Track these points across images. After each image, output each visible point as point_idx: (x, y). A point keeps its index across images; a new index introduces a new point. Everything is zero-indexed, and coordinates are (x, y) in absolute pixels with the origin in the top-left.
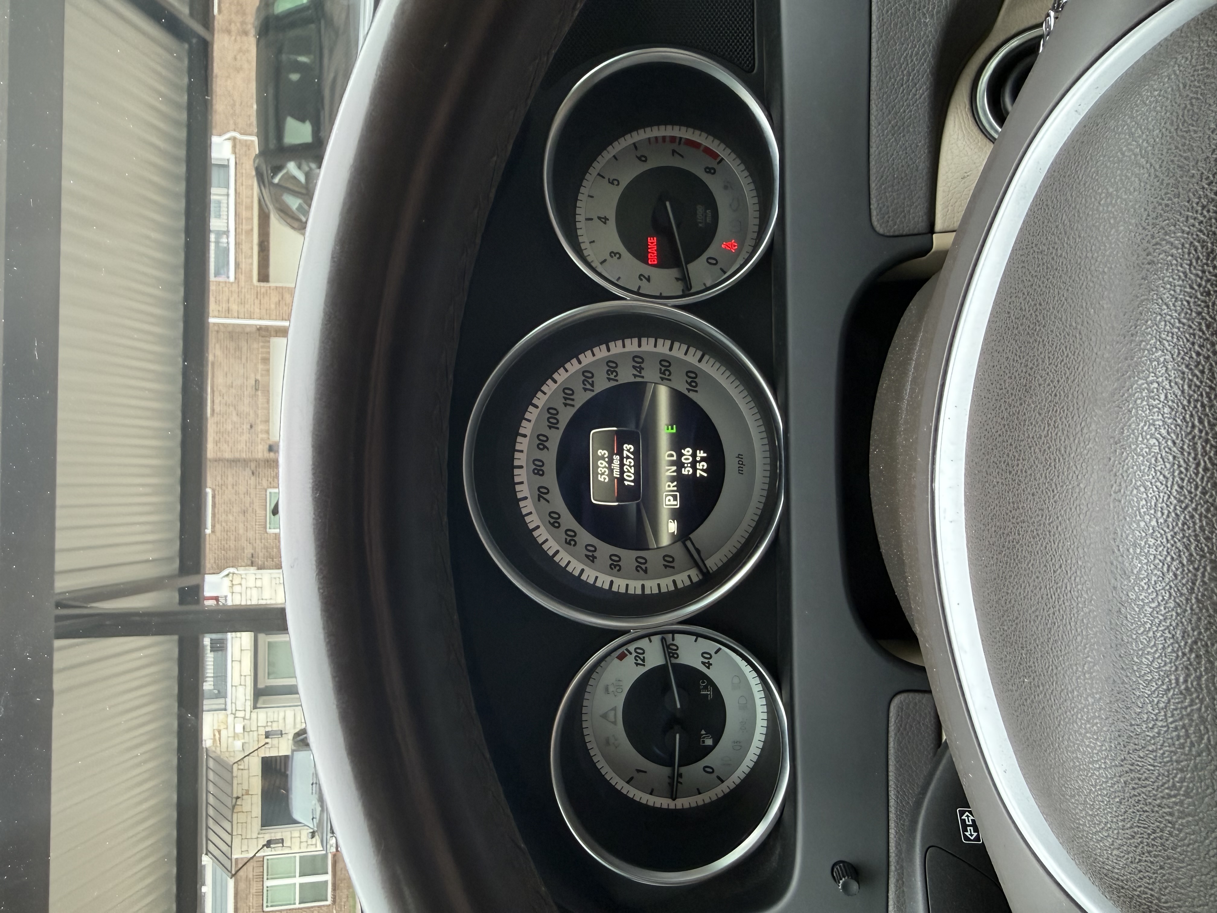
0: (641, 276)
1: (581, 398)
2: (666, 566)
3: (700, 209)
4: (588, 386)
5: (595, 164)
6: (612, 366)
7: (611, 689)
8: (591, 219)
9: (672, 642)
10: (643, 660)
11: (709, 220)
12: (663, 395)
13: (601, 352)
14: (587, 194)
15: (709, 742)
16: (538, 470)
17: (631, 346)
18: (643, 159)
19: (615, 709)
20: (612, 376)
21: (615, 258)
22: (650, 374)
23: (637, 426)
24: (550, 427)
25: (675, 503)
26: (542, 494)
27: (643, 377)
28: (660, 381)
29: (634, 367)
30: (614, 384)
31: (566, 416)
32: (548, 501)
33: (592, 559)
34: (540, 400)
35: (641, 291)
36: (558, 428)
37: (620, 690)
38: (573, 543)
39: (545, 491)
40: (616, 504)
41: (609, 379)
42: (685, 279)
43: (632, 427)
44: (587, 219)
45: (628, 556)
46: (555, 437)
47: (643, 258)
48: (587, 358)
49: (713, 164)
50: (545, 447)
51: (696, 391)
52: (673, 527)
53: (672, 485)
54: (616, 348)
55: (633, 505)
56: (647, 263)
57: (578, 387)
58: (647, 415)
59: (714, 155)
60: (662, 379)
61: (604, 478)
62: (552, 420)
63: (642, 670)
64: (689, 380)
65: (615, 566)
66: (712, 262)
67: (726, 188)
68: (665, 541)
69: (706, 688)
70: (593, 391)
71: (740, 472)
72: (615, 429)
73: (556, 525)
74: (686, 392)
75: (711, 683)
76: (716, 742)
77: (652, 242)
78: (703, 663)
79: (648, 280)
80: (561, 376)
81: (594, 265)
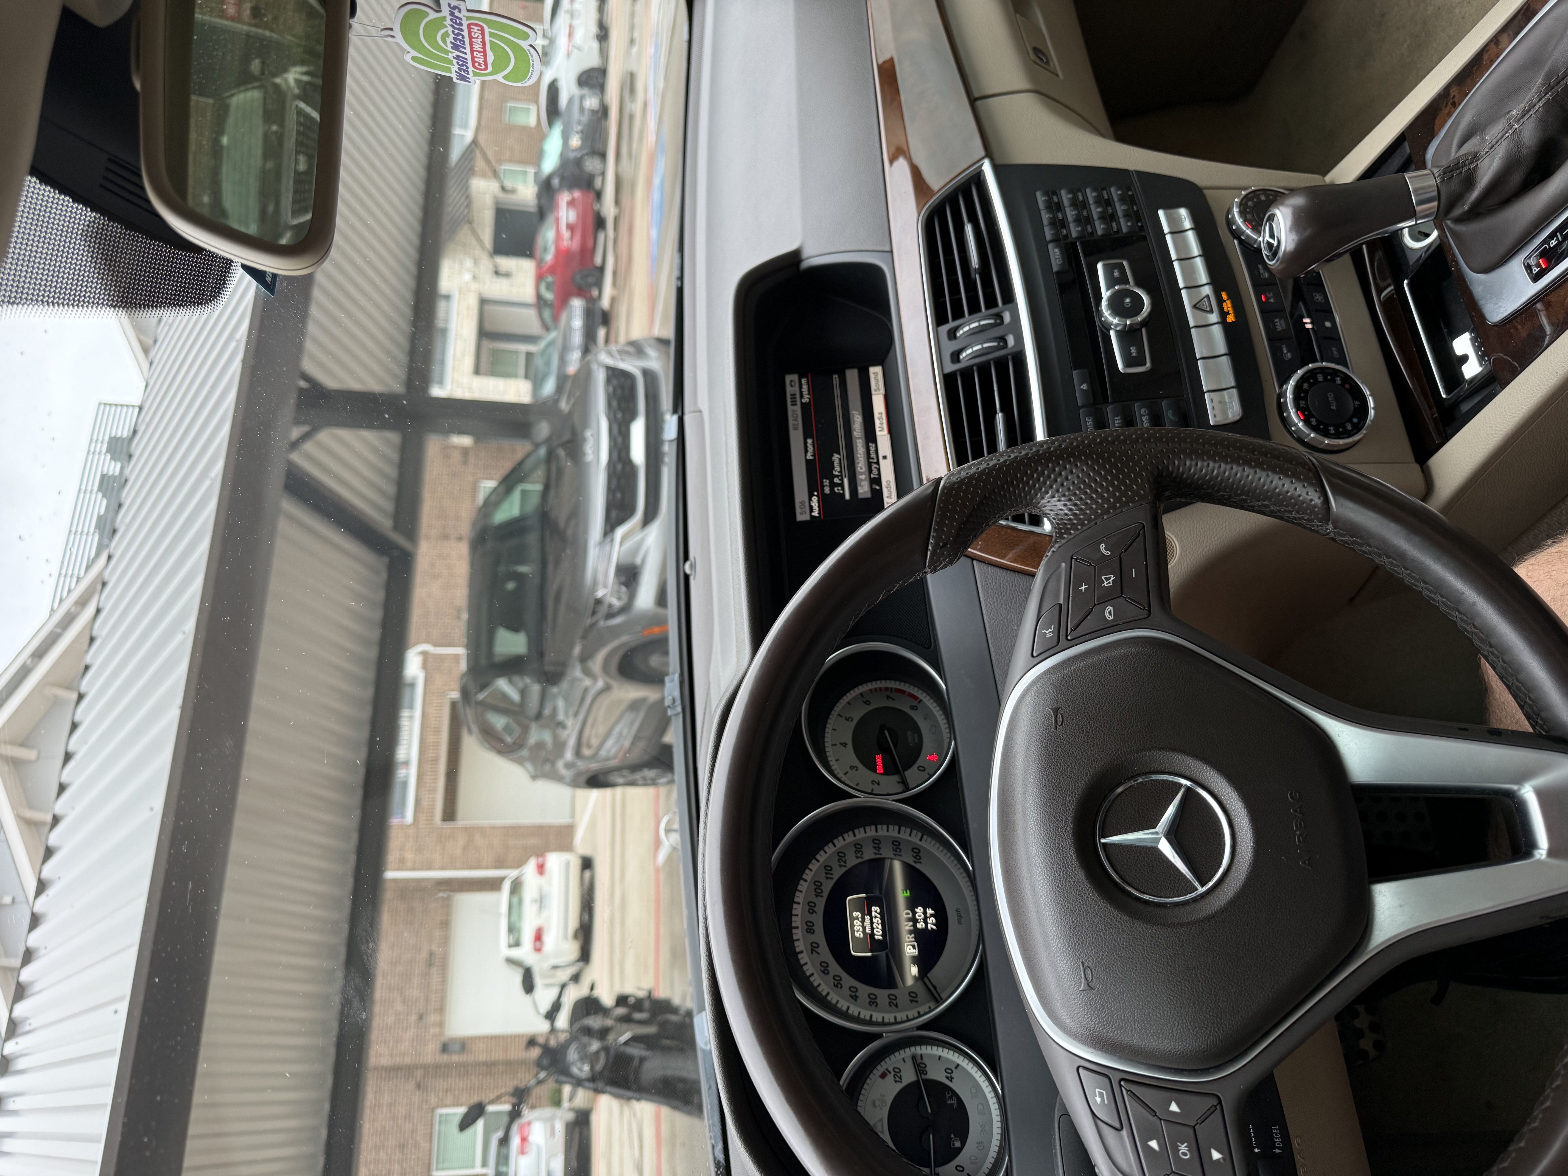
0: (873, 782)
1: (838, 873)
2: (911, 1001)
3: (909, 733)
4: (842, 863)
5: (835, 708)
6: (858, 847)
7: (877, 1103)
8: (836, 745)
9: (921, 1061)
10: (900, 1078)
11: (916, 741)
12: (897, 866)
13: (849, 838)
14: (831, 728)
15: (958, 1144)
16: (810, 930)
17: (871, 832)
18: (867, 703)
19: (881, 1120)
20: (859, 855)
21: (854, 770)
22: (886, 852)
23: (881, 893)
24: (817, 896)
25: (914, 951)
26: (814, 948)
27: (881, 854)
28: (893, 856)
29: (874, 847)
30: (860, 860)
31: (827, 887)
32: (819, 953)
33: (855, 998)
34: (808, 875)
35: (874, 792)
36: (822, 896)
37: (884, 1104)
38: (839, 986)
39: (816, 945)
40: (869, 954)
41: (857, 857)
42: (904, 782)
43: (877, 893)
44: (833, 745)
45: (882, 994)
46: (821, 903)
47: (874, 770)
48: (840, 843)
49: (915, 703)
50: (814, 911)
51: (921, 863)
52: (914, 970)
53: (910, 937)
54: (860, 834)
55: (882, 954)
56: (876, 772)
57: (835, 864)
58: (887, 882)
59: (916, 698)
60: (895, 855)
61: (859, 934)
62: (817, 890)
63: (899, 1087)
64: (915, 855)
65: (873, 1002)
66: (922, 769)
67: (925, 718)
68: (910, 982)
69: (951, 1098)
70: (846, 866)
71: (959, 922)
72: (864, 895)
73: (826, 972)
74: (913, 864)
75: (954, 1093)
76: (963, 1144)
77: (879, 758)
78: (947, 1077)
79: (878, 784)
80: (822, 857)
81: (839, 776)
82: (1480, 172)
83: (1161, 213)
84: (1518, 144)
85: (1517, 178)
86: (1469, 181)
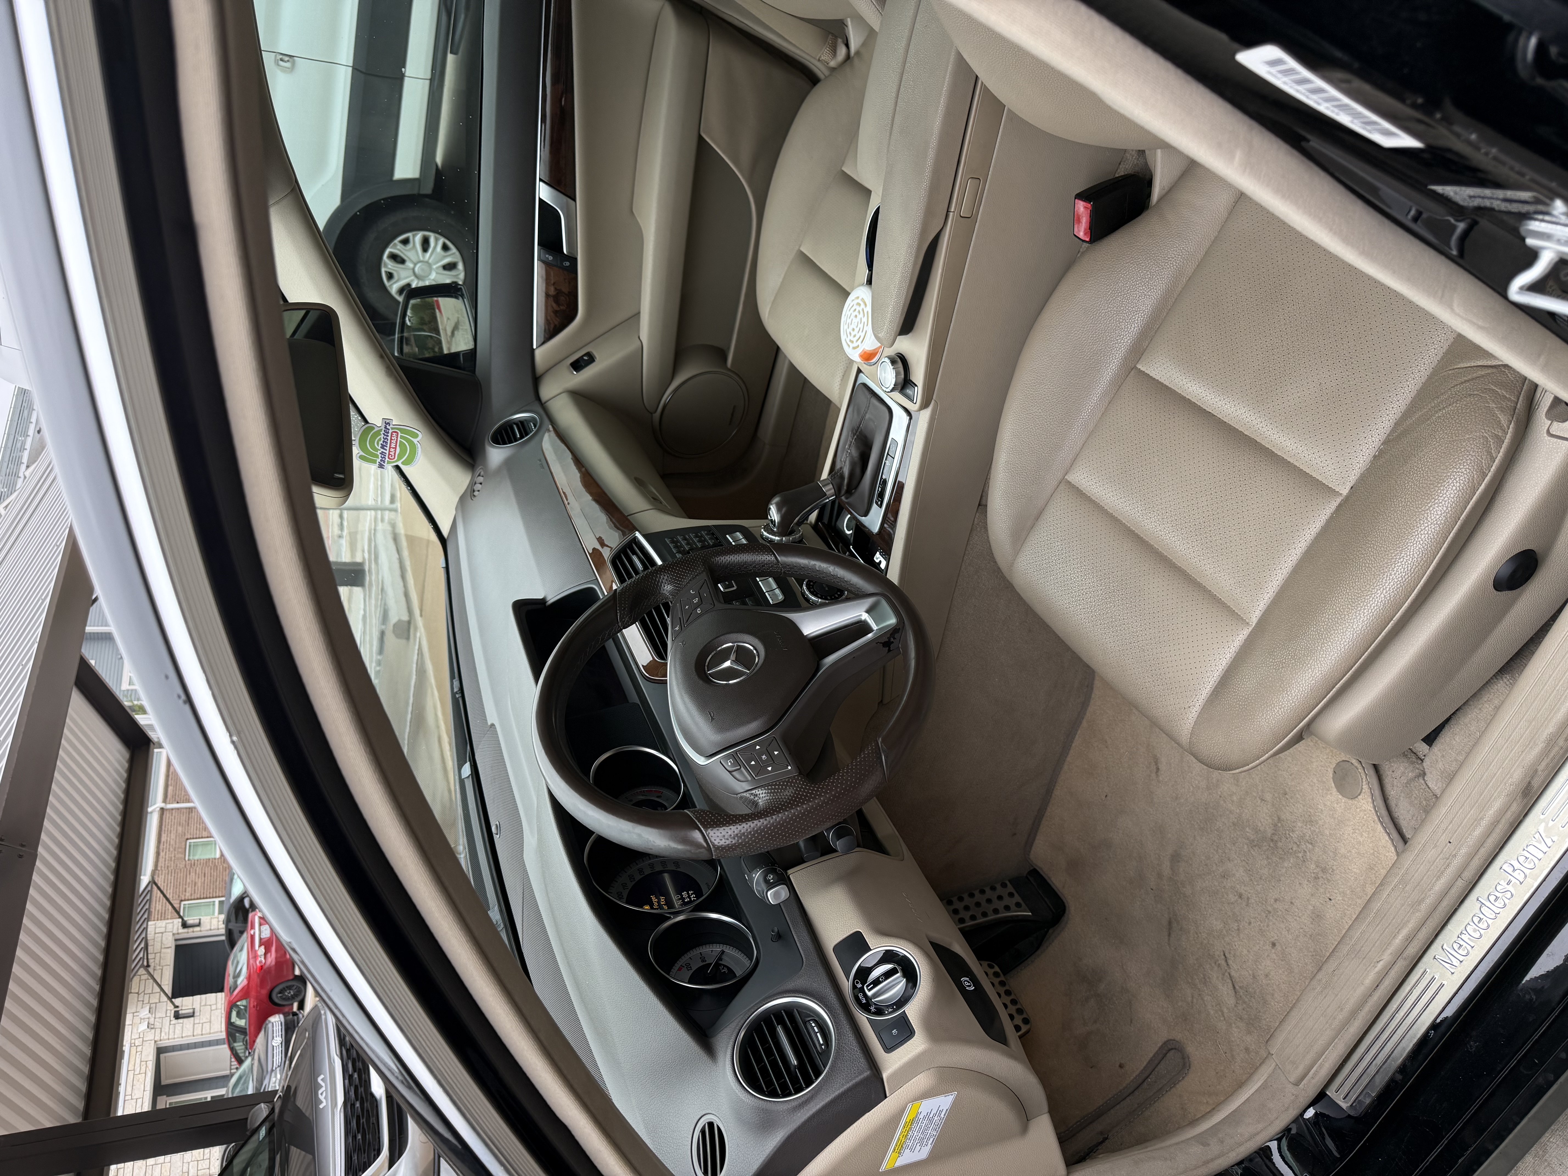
69: (723, 969)
82: (844, 472)
83: (727, 536)
84: (852, 457)
85: (858, 471)
86: (842, 477)
